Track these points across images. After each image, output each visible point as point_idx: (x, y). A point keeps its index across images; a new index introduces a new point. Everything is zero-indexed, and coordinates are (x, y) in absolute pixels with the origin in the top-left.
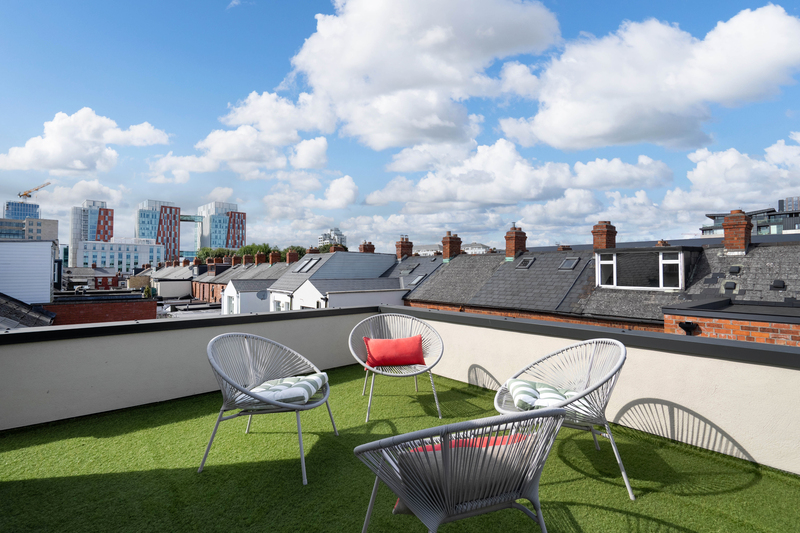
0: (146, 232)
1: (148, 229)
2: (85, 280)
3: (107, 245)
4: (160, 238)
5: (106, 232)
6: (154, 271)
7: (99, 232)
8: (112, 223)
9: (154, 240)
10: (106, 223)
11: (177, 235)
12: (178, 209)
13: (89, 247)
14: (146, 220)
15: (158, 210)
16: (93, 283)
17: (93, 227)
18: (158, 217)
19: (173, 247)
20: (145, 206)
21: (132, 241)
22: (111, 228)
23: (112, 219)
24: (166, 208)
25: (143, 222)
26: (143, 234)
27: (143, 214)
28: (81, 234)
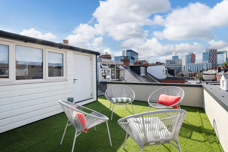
0: (205, 59)
1: (206, 58)
2: (186, 74)
3: (194, 64)
4: (210, 61)
5: (194, 61)
6: (205, 71)
7: (192, 61)
8: (195, 58)
9: (208, 62)
10: (193, 58)
11: (216, 59)
12: (216, 50)
13: (189, 65)
14: (205, 55)
15: (209, 51)
16: (189, 75)
17: (190, 60)
18: (209, 54)
19: (215, 63)
20: (205, 51)
21: (201, 62)
22: (195, 59)
23: (195, 56)
24: (211, 50)
25: (204, 56)
26: (204, 60)
27: (204, 54)
28: (187, 62)
